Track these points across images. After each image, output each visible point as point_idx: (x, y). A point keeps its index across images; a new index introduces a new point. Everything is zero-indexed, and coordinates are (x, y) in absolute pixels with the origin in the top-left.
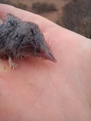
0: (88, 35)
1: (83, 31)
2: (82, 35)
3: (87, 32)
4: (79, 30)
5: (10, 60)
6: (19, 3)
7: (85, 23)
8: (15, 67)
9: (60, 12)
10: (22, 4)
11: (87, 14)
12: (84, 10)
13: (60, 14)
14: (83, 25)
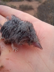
0: (53, 23)
1: (49, 21)
2: (49, 23)
3: (52, 22)
4: (47, 21)
5: (12, 45)
6: (11, 5)
7: (50, 16)
8: (16, 50)
9: (36, 10)
10: (13, 6)
11: (52, 11)
12: (50, 9)
13: (36, 11)
14: (49, 17)
